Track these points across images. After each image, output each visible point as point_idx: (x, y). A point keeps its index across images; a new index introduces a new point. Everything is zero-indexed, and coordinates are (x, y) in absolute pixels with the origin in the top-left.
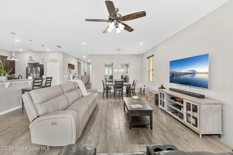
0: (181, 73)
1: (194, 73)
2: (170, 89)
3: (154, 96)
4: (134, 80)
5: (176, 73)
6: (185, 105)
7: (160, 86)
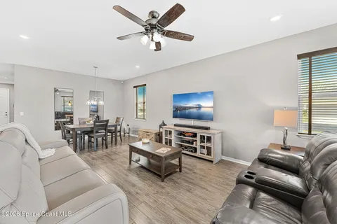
0: (186, 107)
1: (200, 107)
2: (175, 125)
3: (153, 136)
4: (118, 118)
5: (181, 107)
6: (198, 139)
7: (161, 123)
